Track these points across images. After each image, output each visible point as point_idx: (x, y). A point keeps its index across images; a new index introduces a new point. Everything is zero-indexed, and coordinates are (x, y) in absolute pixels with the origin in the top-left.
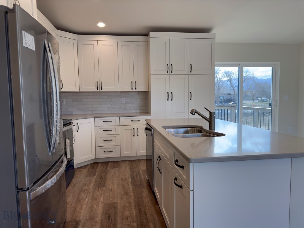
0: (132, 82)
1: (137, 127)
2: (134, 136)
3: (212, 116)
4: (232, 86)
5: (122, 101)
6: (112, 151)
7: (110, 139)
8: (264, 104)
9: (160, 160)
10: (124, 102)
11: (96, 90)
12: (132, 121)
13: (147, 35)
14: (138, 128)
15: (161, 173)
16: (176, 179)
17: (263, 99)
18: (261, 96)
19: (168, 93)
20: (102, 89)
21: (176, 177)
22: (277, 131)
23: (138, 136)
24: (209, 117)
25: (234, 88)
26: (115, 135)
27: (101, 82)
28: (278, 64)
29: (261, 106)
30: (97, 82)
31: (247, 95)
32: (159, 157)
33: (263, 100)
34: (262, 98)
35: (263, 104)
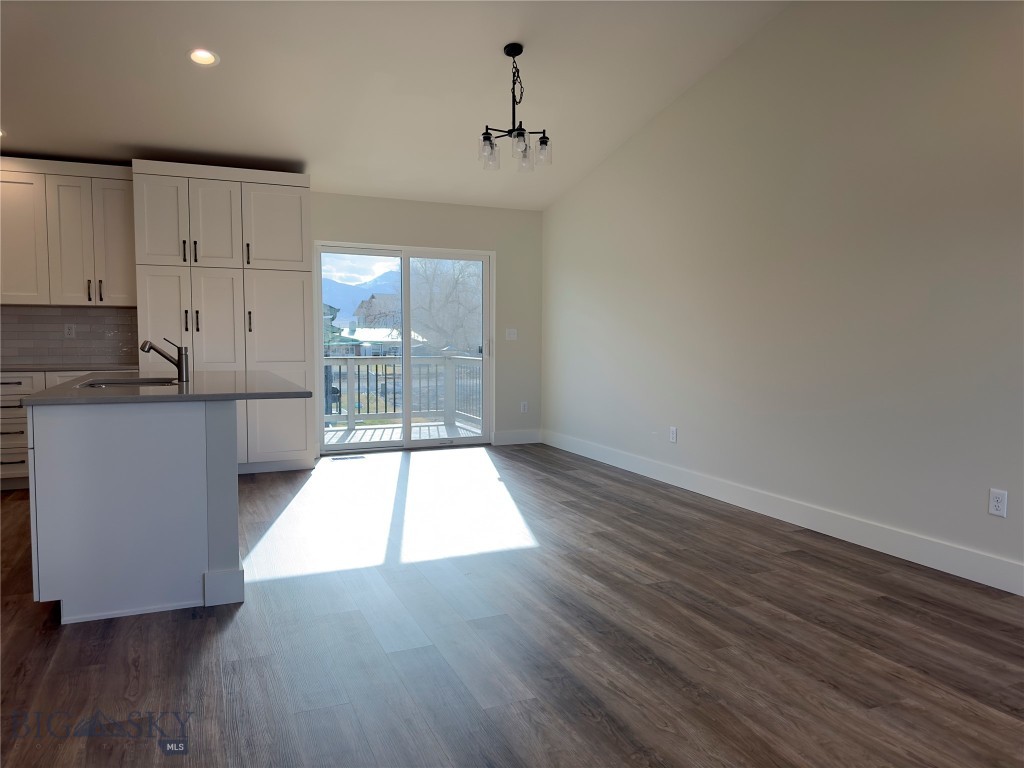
0: (89, 281)
5: (66, 331)
13: (128, 163)
19: (186, 312)
24: (177, 358)
28: (493, 254)
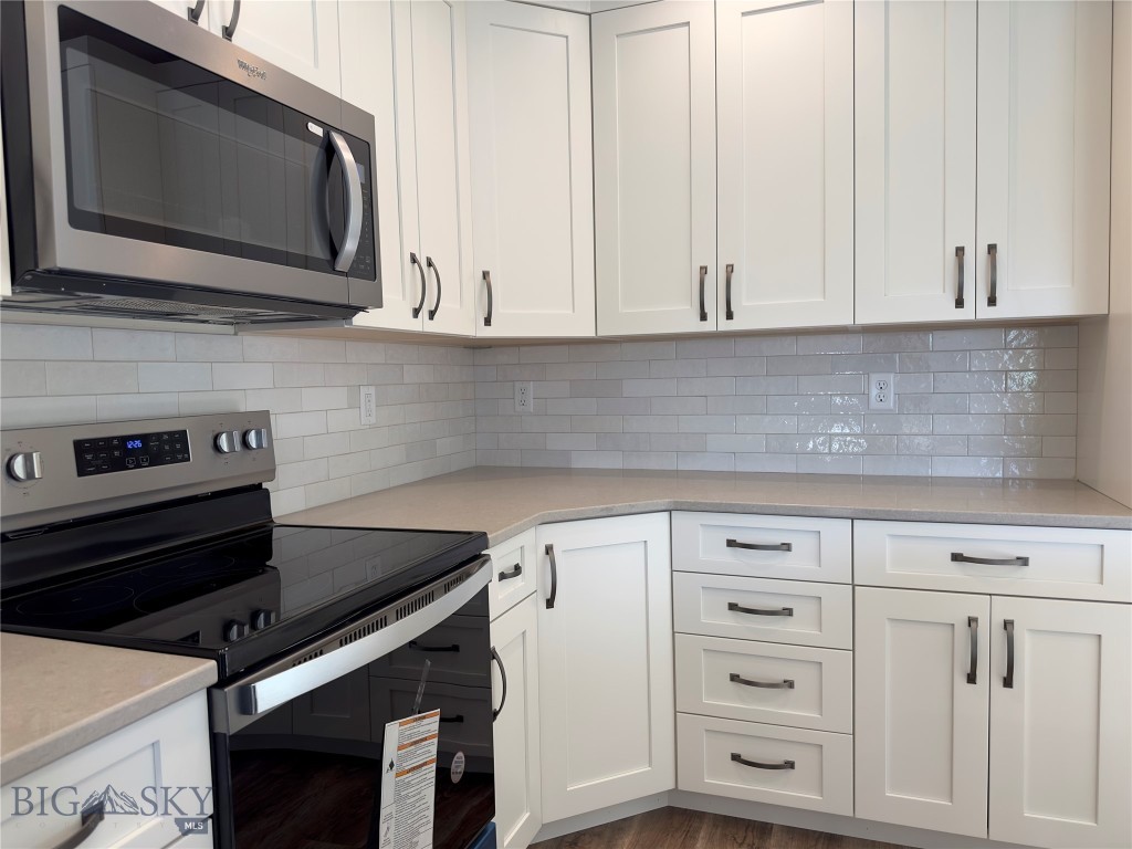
0: (960, 251)
1: (1004, 609)
2: (972, 678)
5: (874, 392)
6: (790, 765)
7: (778, 673)
10: (891, 403)
11: (693, 325)
12: (956, 557)
14: (1008, 625)
20: (730, 316)
23: (1008, 682)
26: (815, 655)
27: (730, 269)
30: (704, 270)
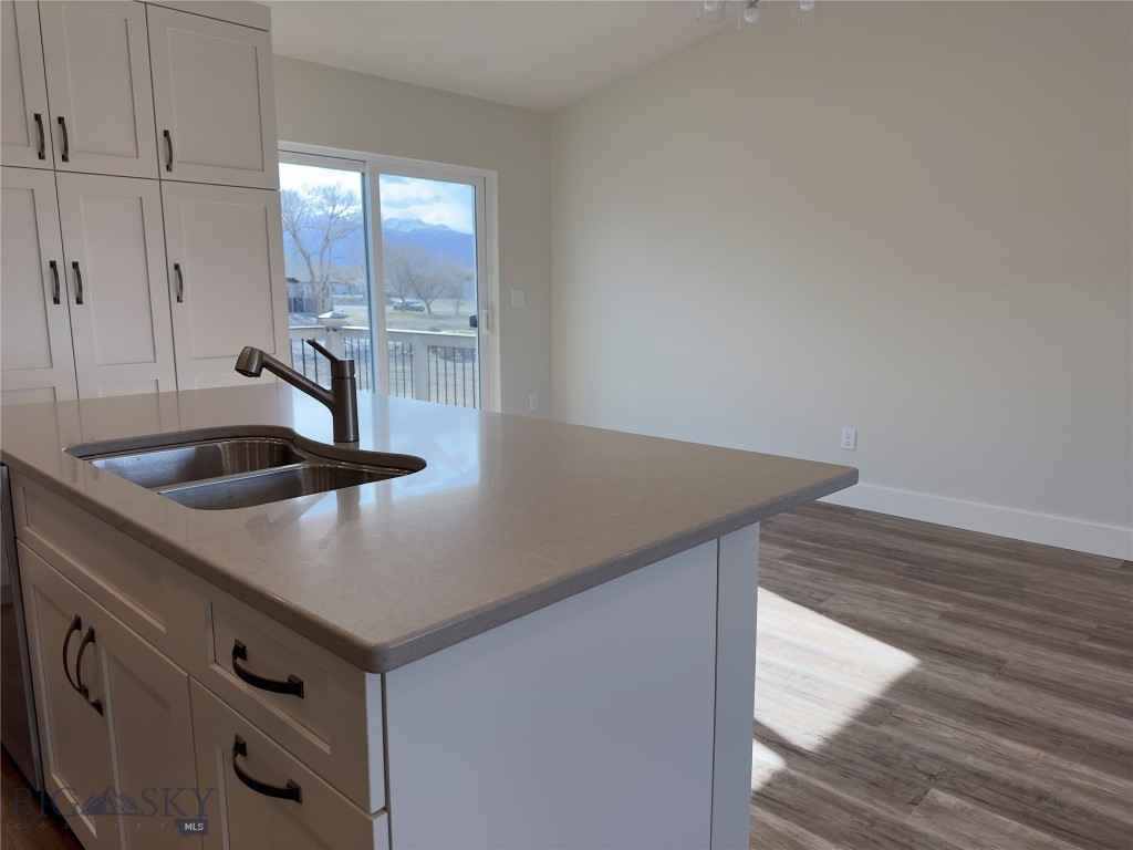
3: (344, 378)
4: (301, 250)
8: (411, 319)
9: (91, 637)
15: (99, 707)
16: (240, 748)
17: (407, 300)
18: (400, 291)
19: (52, 264)
21: (237, 737)
22: (499, 411)
24: (328, 385)
25: (307, 257)
28: (493, 175)
29: (405, 325)
31: (354, 286)
32: (77, 624)
33: (407, 304)
34: (402, 298)
35: (408, 317)
